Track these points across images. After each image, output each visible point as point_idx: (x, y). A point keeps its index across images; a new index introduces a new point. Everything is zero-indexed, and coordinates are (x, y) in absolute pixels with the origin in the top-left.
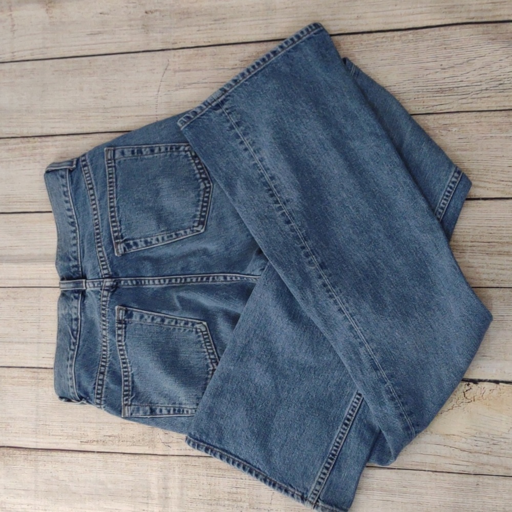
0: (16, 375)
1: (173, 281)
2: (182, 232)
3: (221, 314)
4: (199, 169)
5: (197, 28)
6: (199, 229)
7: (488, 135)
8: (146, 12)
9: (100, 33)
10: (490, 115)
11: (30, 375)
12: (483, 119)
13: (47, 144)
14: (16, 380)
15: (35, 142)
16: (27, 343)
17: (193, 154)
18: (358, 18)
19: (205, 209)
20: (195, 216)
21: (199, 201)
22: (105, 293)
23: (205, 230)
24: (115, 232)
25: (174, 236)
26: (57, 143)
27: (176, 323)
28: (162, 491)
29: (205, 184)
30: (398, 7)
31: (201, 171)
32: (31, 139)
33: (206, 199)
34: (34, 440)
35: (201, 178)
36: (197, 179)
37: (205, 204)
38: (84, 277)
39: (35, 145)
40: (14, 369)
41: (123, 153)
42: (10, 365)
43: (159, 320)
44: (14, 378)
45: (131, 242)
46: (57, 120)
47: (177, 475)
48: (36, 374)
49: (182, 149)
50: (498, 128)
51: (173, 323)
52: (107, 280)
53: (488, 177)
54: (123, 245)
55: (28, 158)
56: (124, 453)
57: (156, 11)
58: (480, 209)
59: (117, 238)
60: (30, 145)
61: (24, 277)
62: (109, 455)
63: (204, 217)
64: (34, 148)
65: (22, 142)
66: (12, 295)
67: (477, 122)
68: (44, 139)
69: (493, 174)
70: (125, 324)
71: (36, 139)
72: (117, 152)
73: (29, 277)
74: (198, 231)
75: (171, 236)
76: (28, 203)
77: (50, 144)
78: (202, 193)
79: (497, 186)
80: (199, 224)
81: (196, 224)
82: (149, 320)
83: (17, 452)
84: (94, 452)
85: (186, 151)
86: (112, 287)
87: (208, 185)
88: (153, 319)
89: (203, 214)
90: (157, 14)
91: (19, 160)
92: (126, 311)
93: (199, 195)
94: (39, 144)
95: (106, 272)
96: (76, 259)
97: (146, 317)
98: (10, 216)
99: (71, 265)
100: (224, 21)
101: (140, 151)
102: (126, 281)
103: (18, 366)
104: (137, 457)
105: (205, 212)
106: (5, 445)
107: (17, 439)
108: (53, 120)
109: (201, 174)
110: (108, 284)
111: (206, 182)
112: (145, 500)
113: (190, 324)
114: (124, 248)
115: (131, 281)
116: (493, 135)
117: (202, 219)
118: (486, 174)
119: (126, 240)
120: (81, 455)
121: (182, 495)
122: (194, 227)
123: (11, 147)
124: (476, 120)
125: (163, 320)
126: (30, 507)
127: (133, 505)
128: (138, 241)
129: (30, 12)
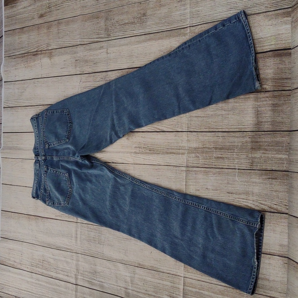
1: (61, 158)
2: (62, 141)
3: (73, 171)
4: (69, 119)
5: (89, 66)
6: (67, 140)
8: (76, 60)
9: (64, 68)
17: (68, 113)
18: (133, 62)
19: (69, 133)
20: (66, 136)
21: (68, 130)
22: (43, 161)
23: (69, 141)
24: (45, 140)
25: (60, 143)
27: (60, 173)
28: (75, 235)
29: (70, 125)
30: (145, 58)
31: (70, 120)
33: (70, 130)
35: (69, 122)
36: (68, 123)
37: (69, 132)
38: (39, 156)
41: (49, 112)
43: (55, 172)
45: (50, 144)
47: (80, 230)
49: (64, 111)
51: (59, 173)
52: (43, 157)
53: (168, 123)
54: (47, 145)
57: (79, 60)
59: (46, 142)
62: (62, 221)
63: (69, 136)
69: (170, 122)
70: (47, 172)
72: (48, 112)
74: (67, 141)
75: (59, 142)
78: (69, 127)
80: (67, 139)
81: (66, 139)
82: (52, 172)
84: (58, 220)
85: (66, 112)
86: (45, 159)
87: (71, 125)
88: (53, 171)
89: (69, 135)
90: (79, 61)
92: (47, 168)
93: (68, 128)
95: (43, 154)
96: (38, 149)
97: (52, 170)
99: (36, 151)
100: (97, 64)
101: (54, 112)
102: (48, 157)
104: (70, 222)
105: (69, 134)
109: (69, 121)
110: (43, 158)
111: (71, 123)
112: (71, 238)
113: (64, 174)
114: (48, 146)
115: (50, 157)
117: (68, 137)
119: (48, 143)
120: (55, 220)
121: (81, 237)
122: (65, 139)
125: (56, 172)
128: (51, 143)
129: (45, 61)
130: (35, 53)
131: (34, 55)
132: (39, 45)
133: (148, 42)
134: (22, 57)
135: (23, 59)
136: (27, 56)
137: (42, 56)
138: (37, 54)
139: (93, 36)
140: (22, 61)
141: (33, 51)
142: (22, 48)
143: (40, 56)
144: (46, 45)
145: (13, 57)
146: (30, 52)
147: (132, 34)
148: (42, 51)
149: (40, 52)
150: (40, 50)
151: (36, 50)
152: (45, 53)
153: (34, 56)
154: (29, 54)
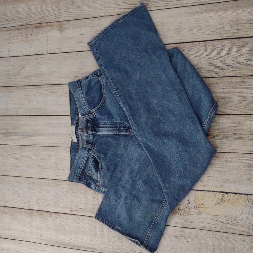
0: (47, 182)
7: (235, 87)
9: (80, 42)
10: (236, 78)
11: (52, 182)
12: (233, 80)
13: (59, 87)
14: (47, 184)
15: (55, 87)
16: (50, 169)
26: (63, 87)
32: (53, 86)
34: (53, 209)
39: (55, 88)
40: (46, 180)
42: (44, 178)
44: (46, 183)
46: (63, 78)
48: (54, 182)
50: (239, 84)
53: (234, 105)
55: (52, 93)
56: (86, 216)
58: (231, 119)
60: (53, 88)
61: (50, 142)
64: (55, 89)
65: (50, 87)
66: (45, 149)
67: (231, 81)
68: (58, 85)
69: (237, 104)
71: (55, 86)
73: (52, 142)
76: (52, 112)
77: (61, 87)
79: (238, 109)
83: (46, 213)
91: (49, 94)
94: (57, 87)
98: (45, 116)
103: (47, 178)
106: (42, 210)
107: (47, 208)
108: (62, 78)
116: (237, 87)
118: (234, 104)
123: (46, 89)
124: (230, 81)
126: (51, 235)
127: (90, 237)
129: (54, 34)
130: (38, 25)
131: (36, 27)
132: (43, 16)
133: (205, 14)
134: (19, 29)
135: (20, 31)
136: (25, 28)
137: (48, 28)
138: (40, 27)
139: (124, 6)
140: (19, 33)
141: (35, 22)
142: (18, 19)
143: (45, 29)
144: (55, 16)
145: (5, 29)
146: (30, 24)
147: (180, 4)
148: (49, 24)
149: (45, 24)
150: (45, 21)
151: (39, 21)
152: (53, 26)
153: (36, 29)
154: (29, 26)
